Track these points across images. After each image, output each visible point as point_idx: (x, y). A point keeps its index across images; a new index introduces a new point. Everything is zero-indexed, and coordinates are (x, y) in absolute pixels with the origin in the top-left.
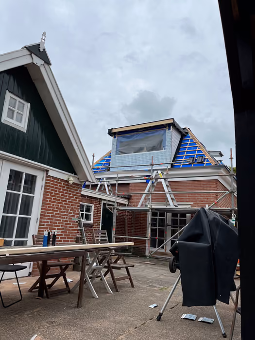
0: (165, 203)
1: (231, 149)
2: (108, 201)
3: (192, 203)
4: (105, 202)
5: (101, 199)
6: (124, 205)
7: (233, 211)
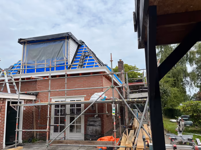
0: (65, 97)
1: (111, 53)
2: (12, 99)
3: (85, 96)
4: (9, 100)
5: (5, 99)
6: (31, 101)
7: (114, 103)
